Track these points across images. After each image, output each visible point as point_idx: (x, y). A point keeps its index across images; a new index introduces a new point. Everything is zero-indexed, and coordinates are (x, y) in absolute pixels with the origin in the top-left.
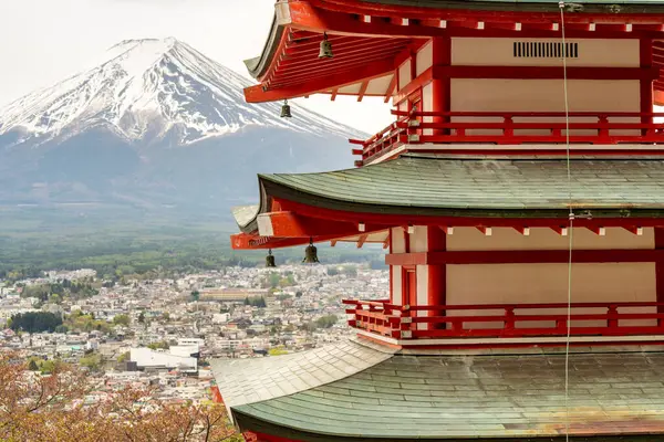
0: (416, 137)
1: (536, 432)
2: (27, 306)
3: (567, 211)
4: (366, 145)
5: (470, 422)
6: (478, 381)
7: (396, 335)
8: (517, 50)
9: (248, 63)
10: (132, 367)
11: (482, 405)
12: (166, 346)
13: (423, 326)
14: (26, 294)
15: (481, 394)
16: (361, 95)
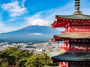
0: (68, 32)
1: (81, 60)
2: (27, 46)
3: (84, 39)
4: (62, 32)
5: (74, 59)
6: (74, 55)
7: (66, 50)
8: (78, 23)
9: (51, 24)
10: (37, 51)
11: (75, 57)
12: (39, 49)
13: (68, 50)
14: (27, 44)
15: (75, 56)
16: (62, 27)
